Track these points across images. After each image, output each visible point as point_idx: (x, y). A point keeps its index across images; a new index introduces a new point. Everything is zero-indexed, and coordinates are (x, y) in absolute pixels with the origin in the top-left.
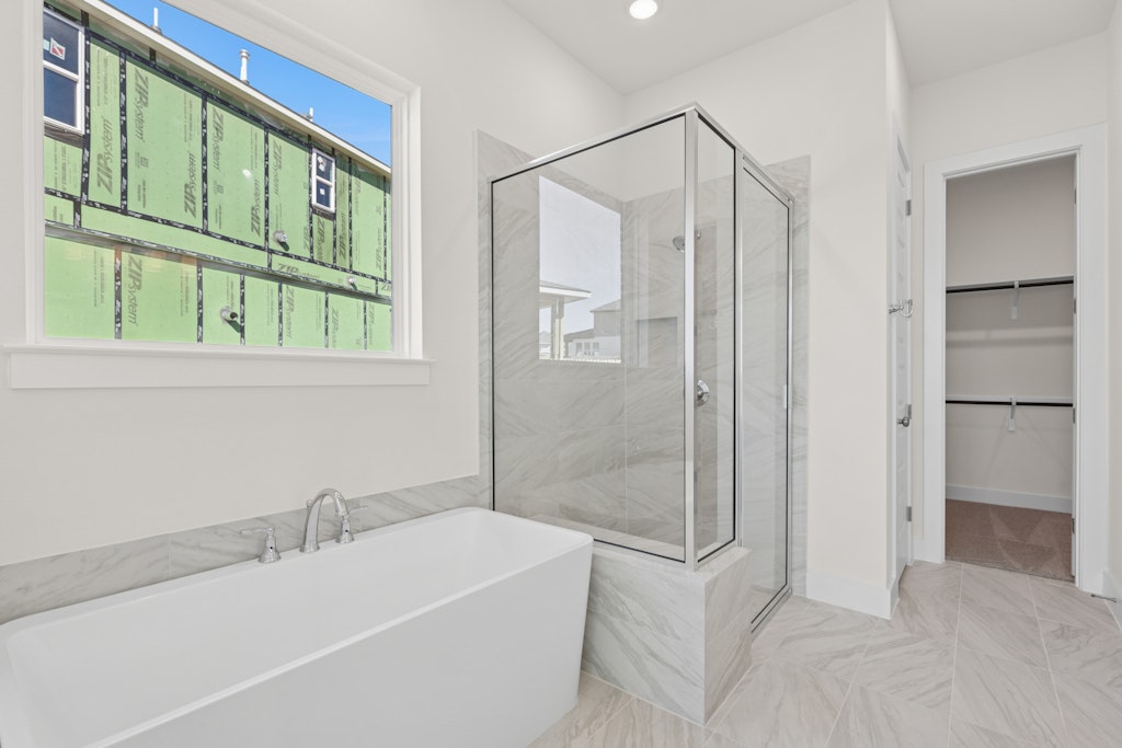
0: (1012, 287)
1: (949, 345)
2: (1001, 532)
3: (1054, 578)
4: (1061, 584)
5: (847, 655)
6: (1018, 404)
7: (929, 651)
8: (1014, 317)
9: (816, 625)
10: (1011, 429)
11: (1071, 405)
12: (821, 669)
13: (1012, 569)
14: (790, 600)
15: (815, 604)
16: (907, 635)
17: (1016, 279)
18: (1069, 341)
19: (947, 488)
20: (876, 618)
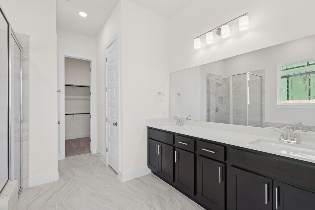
0: (74, 86)
1: (66, 99)
2: (74, 146)
3: (88, 153)
4: (89, 154)
5: (52, 197)
6: (75, 114)
7: (72, 183)
8: (74, 93)
9: (37, 194)
10: (73, 120)
11: (90, 114)
12: (45, 207)
13: (79, 154)
14: (23, 192)
15: (33, 188)
16: (65, 181)
17: (75, 84)
18: (89, 100)
19: (65, 137)
20: (55, 182)
